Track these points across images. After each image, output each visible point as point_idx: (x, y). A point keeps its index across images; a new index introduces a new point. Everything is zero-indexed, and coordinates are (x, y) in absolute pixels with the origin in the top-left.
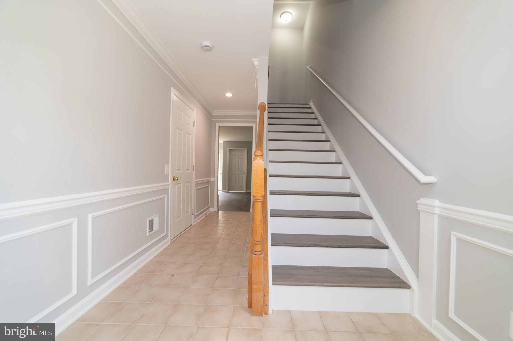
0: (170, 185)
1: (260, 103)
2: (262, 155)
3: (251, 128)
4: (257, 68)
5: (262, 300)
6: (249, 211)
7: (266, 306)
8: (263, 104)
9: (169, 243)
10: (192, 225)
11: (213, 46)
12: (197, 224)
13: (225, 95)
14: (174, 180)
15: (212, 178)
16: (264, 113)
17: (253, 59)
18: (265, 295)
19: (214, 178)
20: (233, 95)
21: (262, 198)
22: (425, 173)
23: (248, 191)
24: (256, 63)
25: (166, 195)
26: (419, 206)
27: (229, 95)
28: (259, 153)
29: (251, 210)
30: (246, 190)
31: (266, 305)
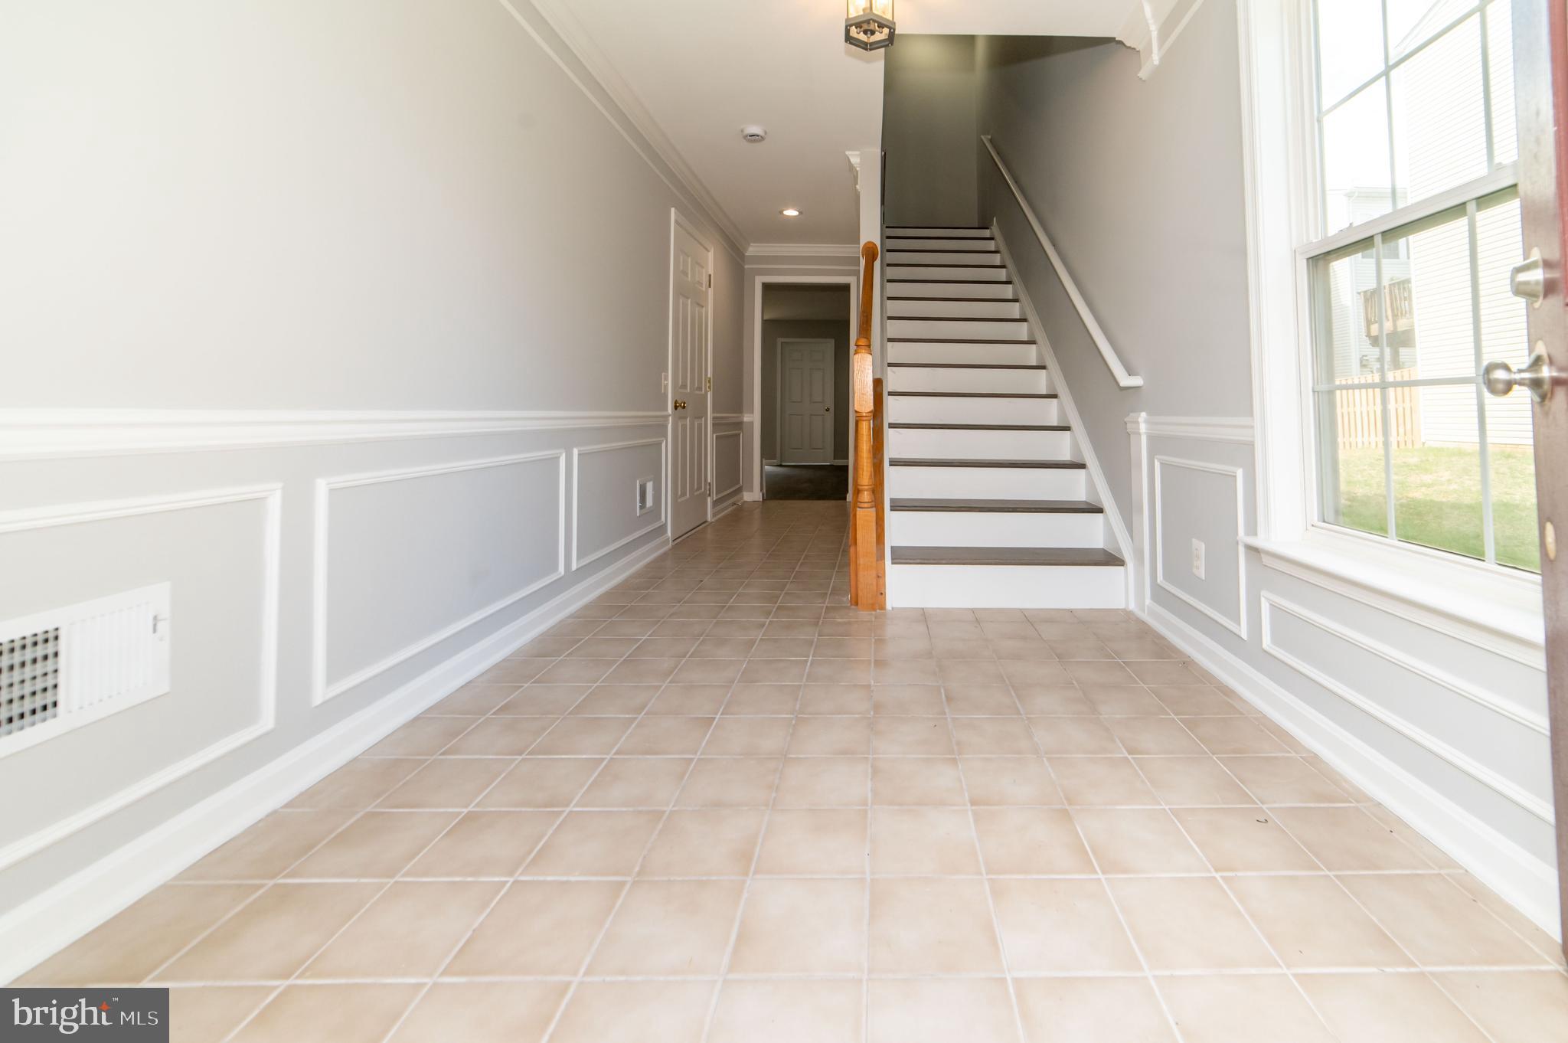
0: (670, 418)
1: (866, 244)
2: (869, 346)
3: (845, 288)
4: (858, 169)
5: (875, 583)
6: (845, 499)
7: (880, 596)
8: (871, 245)
9: (670, 545)
10: (706, 522)
11: (766, 133)
12: (717, 521)
13: (781, 212)
14: (676, 408)
15: (746, 415)
16: (873, 262)
17: (847, 153)
18: (880, 576)
19: (751, 415)
20: (801, 213)
21: (870, 414)
22: (1131, 372)
23: (840, 462)
24: (855, 160)
25: (663, 438)
26: (1129, 425)
27: (791, 212)
28: (863, 342)
29: (849, 497)
30: (835, 459)
31: (882, 594)
